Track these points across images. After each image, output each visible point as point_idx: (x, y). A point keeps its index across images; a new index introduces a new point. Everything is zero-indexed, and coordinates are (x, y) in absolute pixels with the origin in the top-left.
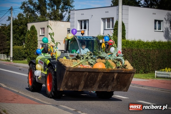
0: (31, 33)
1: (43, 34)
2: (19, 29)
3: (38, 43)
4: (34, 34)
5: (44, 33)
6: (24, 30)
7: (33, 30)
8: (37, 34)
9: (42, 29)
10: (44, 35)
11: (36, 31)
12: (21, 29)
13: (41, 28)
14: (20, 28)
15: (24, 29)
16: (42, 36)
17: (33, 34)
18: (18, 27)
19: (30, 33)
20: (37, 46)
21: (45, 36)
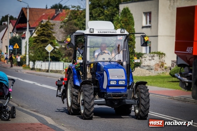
0: (123, 22)
1: (148, 25)
2: (104, 14)
3: (136, 40)
4: (128, 24)
5: (150, 21)
6: (113, 17)
7: (126, 16)
8: (133, 25)
9: (146, 14)
10: (150, 25)
11: (131, 18)
12: (108, 14)
13: (144, 13)
14: (106, 13)
15: (114, 15)
16: (147, 27)
17: (125, 24)
18: (102, 12)
19: (120, 23)
20: (134, 47)
21: (152, 27)
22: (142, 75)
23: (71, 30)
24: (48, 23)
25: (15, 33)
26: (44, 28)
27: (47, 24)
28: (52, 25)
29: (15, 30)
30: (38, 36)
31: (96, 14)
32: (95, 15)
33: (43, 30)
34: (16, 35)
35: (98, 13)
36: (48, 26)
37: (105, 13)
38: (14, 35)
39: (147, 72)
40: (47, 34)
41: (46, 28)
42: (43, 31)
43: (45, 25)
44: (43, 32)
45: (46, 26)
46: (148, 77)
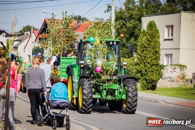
0: (149, 35)
1: (170, 37)
4: (154, 37)
5: (172, 34)
7: (152, 29)
8: (159, 38)
11: (157, 31)
12: (131, 27)
13: (166, 26)
14: (129, 25)
16: (168, 40)
17: (151, 37)
18: (125, 25)
19: (146, 35)
21: (174, 40)
22: (164, 87)
39: (169, 84)
46: (170, 88)
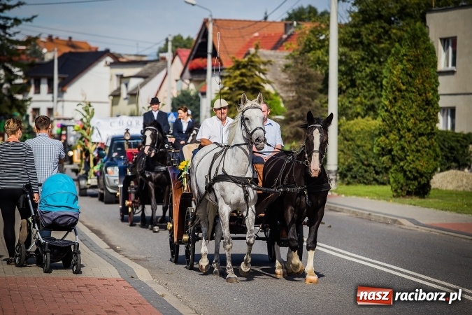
0: (409, 61)
7: (416, 46)
23: (301, 76)
24: (254, 59)
25: (188, 81)
26: (244, 70)
27: (252, 62)
28: (265, 64)
29: (187, 74)
30: (229, 91)
31: (371, 38)
32: (369, 39)
33: (242, 75)
34: (189, 85)
35: (375, 35)
36: (255, 67)
37: (392, 35)
38: (185, 87)
40: (251, 84)
41: (250, 70)
42: (241, 78)
43: (246, 64)
44: (242, 81)
45: (249, 67)
